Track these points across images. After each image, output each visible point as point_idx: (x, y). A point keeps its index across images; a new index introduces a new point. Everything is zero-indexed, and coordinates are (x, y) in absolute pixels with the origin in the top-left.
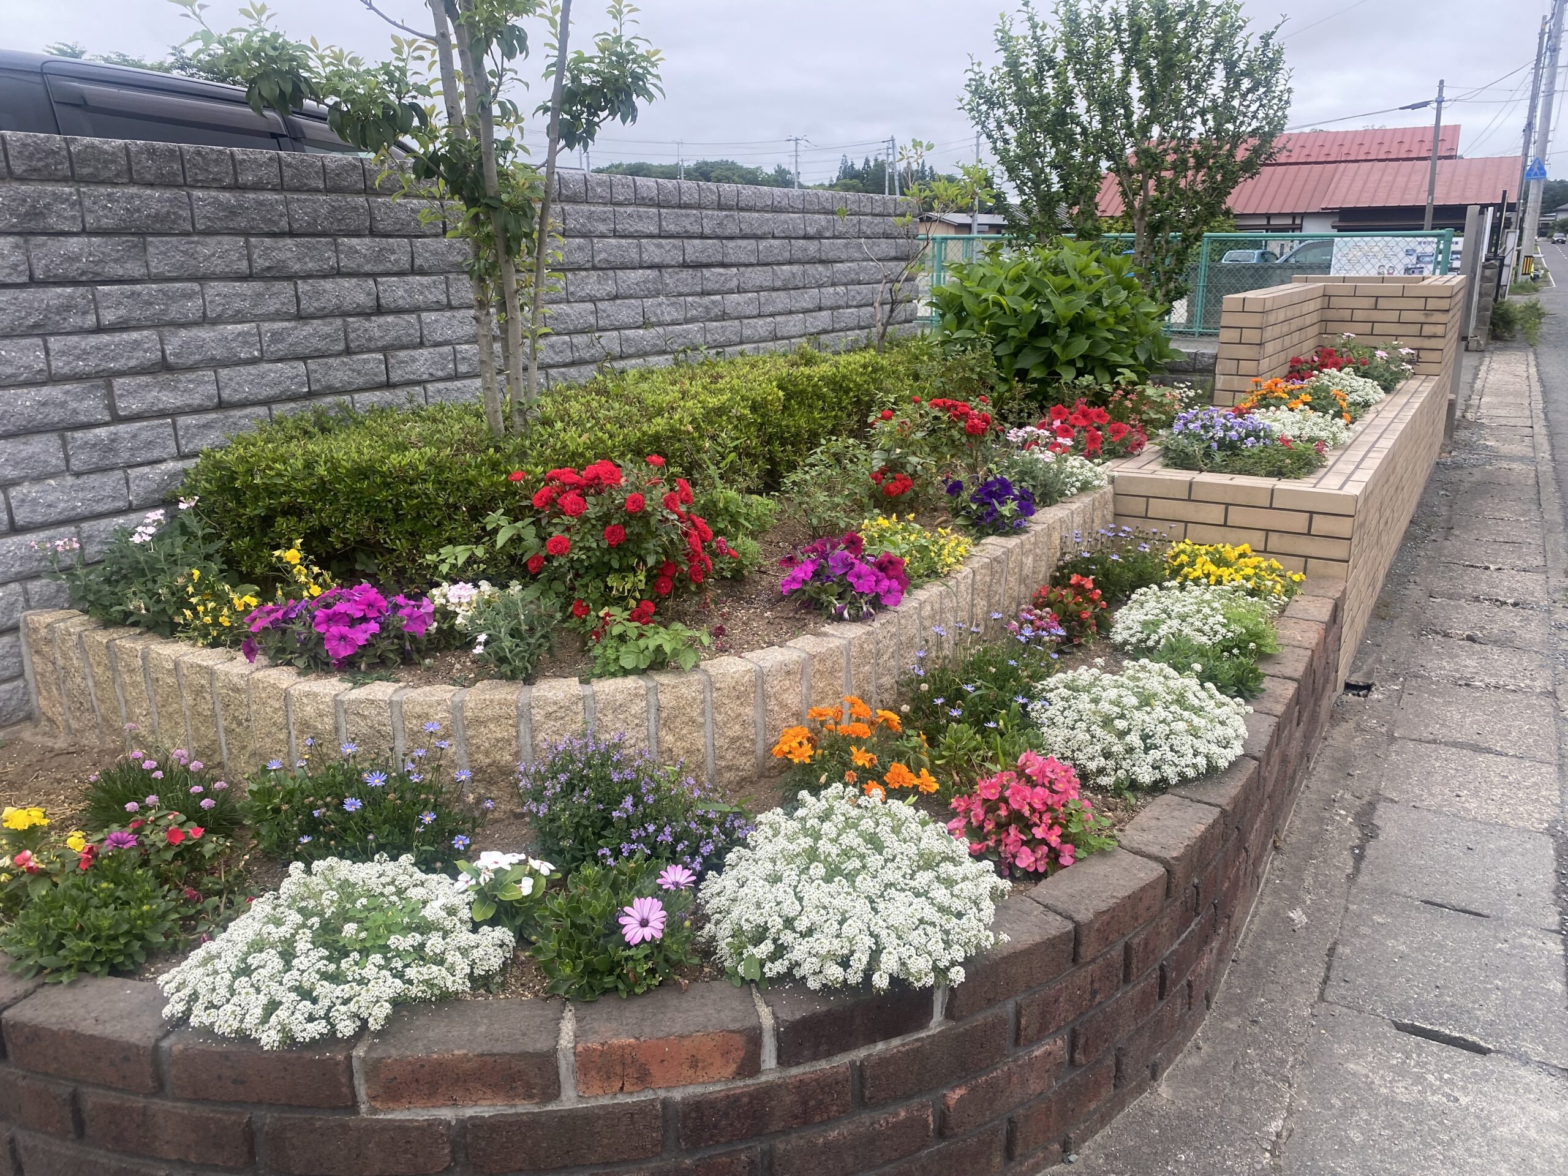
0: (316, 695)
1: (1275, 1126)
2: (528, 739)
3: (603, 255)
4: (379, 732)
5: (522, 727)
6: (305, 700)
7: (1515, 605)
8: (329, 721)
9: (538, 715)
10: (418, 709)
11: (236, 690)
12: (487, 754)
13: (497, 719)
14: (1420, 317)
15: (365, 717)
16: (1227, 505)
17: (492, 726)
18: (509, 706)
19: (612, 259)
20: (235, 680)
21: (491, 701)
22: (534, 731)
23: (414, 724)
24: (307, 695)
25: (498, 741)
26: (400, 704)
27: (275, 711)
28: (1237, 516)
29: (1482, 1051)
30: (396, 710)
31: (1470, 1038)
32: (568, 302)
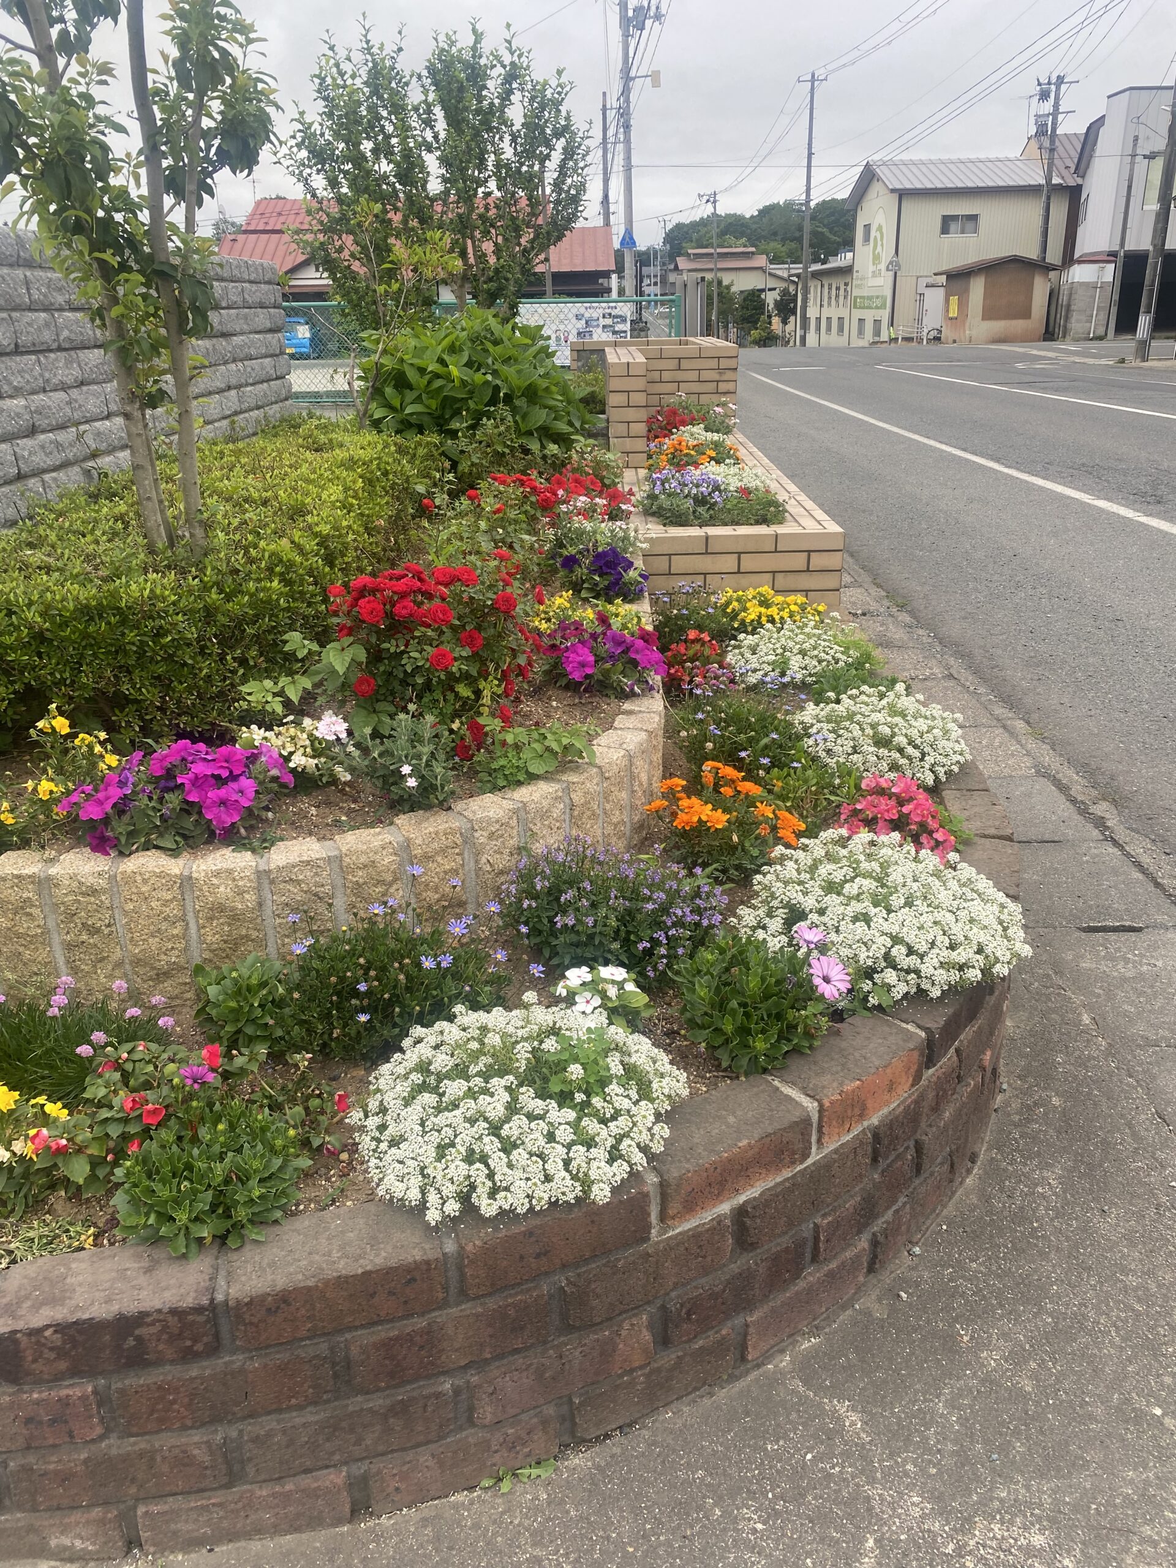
0: (230, 872)
1: (1086, 1019)
2: (472, 864)
3: (65, 333)
4: (316, 895)
5: (466, 855)
6: (215, 881)
7: (864, 614)
8: (251, 898)
9: (481, 837)
10: (363, 859)
11: (94, 892)
12: (436, 889)
13: (443, 851)
14: (714, 375)
15: (299, 882)
16: (739, 553)
17: (439, 859)
18: (453, 834)
19: (73, 336)
20: (91, 880)
21: (437, 833)
22: (478, 854)
23: (360, 876)
24: (217, 874)
25: (446, 873)
26: (340, 858)
27: (166, 903)
28: (748, 563)
29: (1139, 930)
30: (335, 866)
31: (1127, 924)
32: (45, 391)
